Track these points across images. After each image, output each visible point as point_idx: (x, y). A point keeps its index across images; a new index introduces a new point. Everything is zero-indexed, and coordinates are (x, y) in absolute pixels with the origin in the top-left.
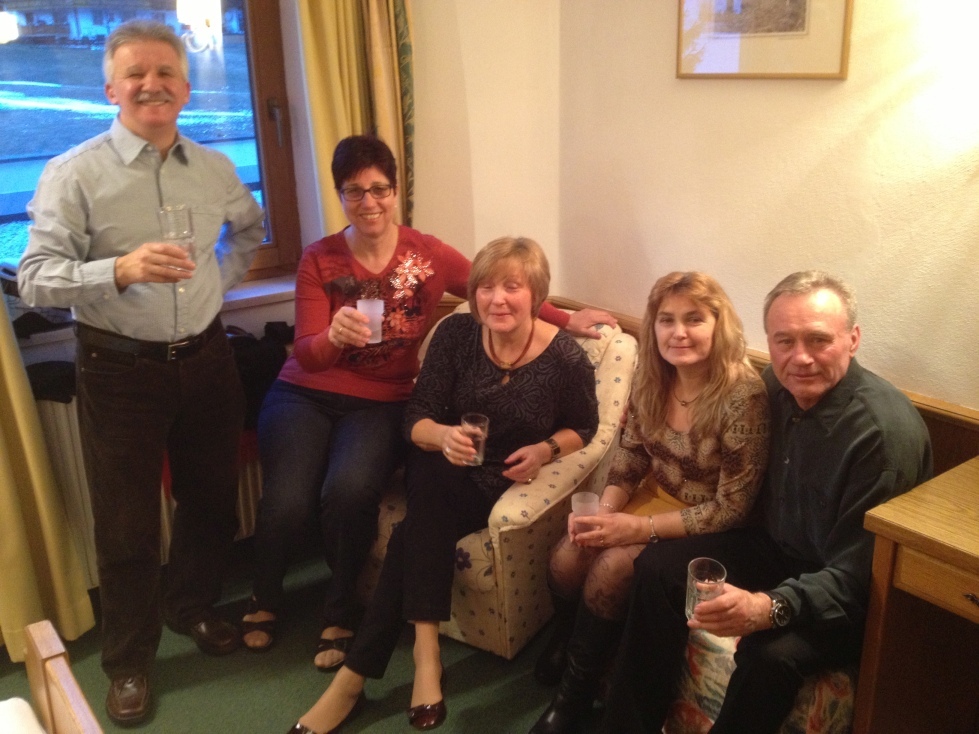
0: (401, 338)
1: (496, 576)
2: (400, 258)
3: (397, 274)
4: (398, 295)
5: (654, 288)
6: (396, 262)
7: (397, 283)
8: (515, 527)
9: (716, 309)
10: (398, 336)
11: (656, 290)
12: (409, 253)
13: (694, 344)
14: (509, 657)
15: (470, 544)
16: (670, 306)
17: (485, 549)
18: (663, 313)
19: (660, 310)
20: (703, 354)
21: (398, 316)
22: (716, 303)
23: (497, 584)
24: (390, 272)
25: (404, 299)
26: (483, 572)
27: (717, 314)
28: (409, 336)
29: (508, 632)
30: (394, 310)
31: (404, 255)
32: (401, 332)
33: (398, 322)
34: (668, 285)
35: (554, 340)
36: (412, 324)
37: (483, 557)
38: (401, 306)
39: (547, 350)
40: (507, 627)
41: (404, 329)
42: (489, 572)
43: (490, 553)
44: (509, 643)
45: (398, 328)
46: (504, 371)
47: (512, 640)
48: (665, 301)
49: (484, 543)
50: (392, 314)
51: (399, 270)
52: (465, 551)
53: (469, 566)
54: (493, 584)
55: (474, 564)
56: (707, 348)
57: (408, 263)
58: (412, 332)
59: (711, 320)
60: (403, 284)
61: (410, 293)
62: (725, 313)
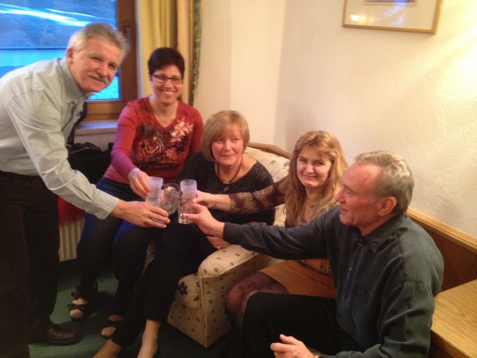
0: (172, 163)
1: (201, 301)
2: (178, 121)
3: (174, 129)
4: (173, 140)
5: (298, 142)
6: (175, 123)
7: (174, 134)
8: (210, 277)
9: (333, 158)
10: (170, 162)
11: (300, 143)
12: (183, 119)
13: (317, 176)
14: (206, 346)
15: (189, 281)
16: (306, 154)
17: (196, 285)
18: (301, 157)
19: (300, 155)
20: (321, 181)
21: (171, 151)
22: (333, 154)
23: (201, 305)
24: (172, 128)
25: (176, 143)
26: (193, 299)
27: (333, 161)
28: (176, 163)
29: (206, 333)
30: (170, 148)
31: (180, 119)
32: (172, 160)
33: (171, 154)
34: (306, 141)
35: (253, 168)
36: (178, 157)
37: (195, 291)
38: (173, 146)
39: (249, 173)
40: (206, 330)
41: (174, 159)
42: (197, 299)
43: (198, 289)
44: (206, 339)
45: (171, 158)
46: (225, 185)
47: (208, 337)
48: (303, 151)
49: (196, 282)
50: (168, 150)
51: (176, 127)
52: (186, 285)
53: (186, 293)
54: (199, 305)
55: (189, 293)
56: (324, 178)
57: (182, 124)
58: (177, 160)
59: (328, 164)
60: (177, 135)
61: (179, 140)
62: (338, 160)
